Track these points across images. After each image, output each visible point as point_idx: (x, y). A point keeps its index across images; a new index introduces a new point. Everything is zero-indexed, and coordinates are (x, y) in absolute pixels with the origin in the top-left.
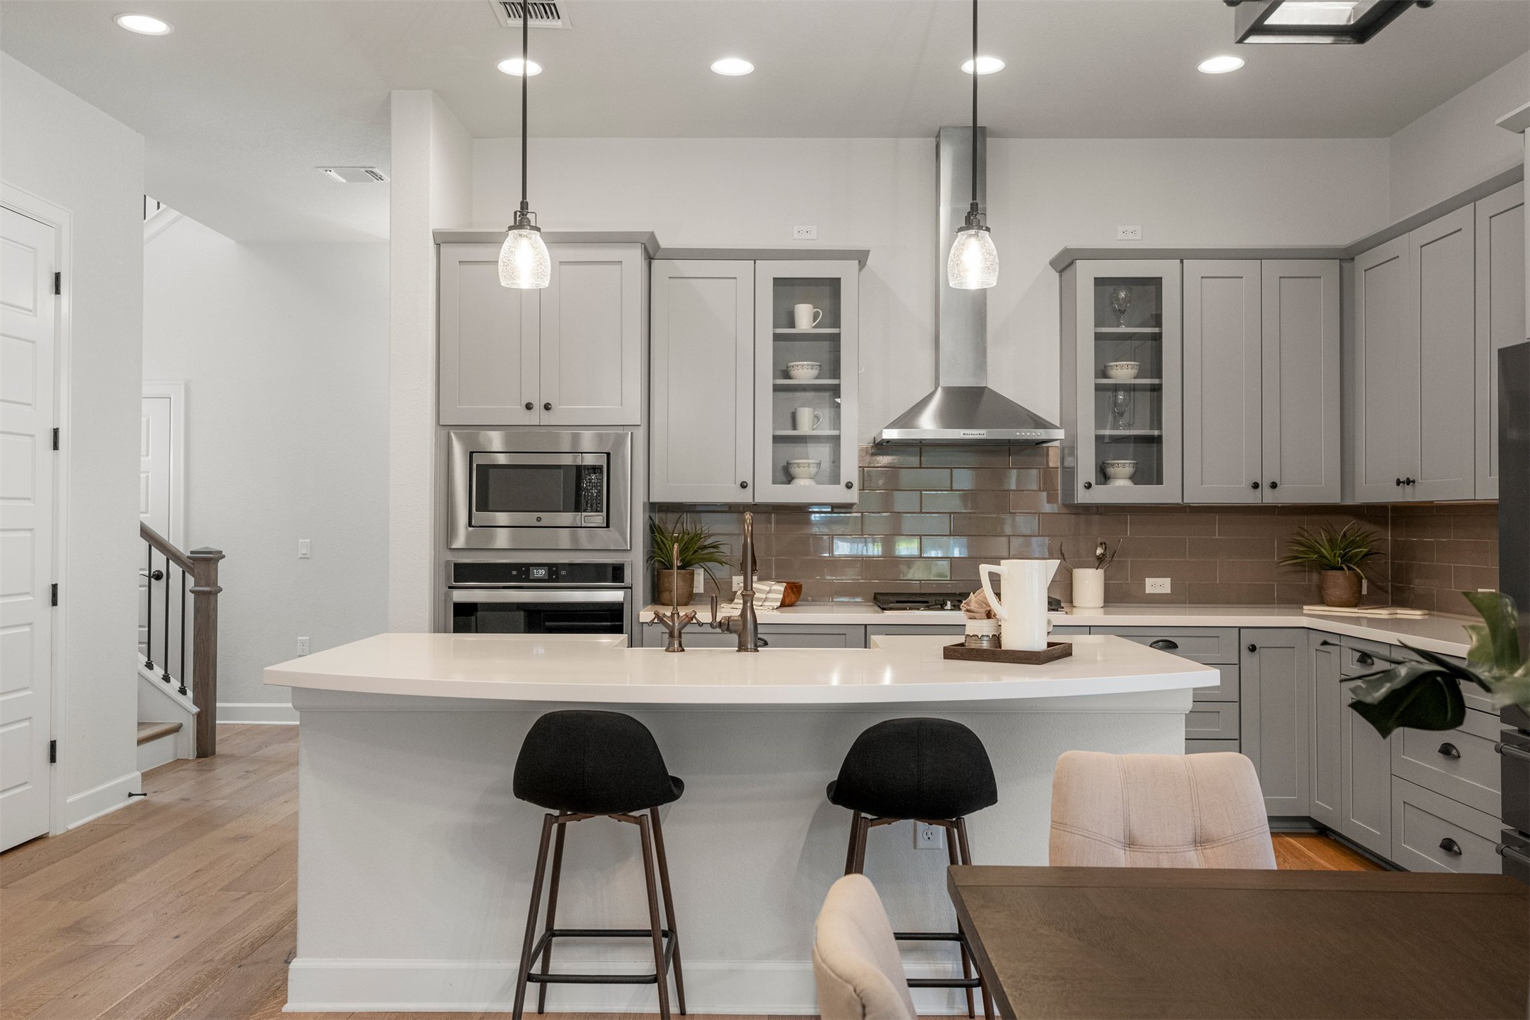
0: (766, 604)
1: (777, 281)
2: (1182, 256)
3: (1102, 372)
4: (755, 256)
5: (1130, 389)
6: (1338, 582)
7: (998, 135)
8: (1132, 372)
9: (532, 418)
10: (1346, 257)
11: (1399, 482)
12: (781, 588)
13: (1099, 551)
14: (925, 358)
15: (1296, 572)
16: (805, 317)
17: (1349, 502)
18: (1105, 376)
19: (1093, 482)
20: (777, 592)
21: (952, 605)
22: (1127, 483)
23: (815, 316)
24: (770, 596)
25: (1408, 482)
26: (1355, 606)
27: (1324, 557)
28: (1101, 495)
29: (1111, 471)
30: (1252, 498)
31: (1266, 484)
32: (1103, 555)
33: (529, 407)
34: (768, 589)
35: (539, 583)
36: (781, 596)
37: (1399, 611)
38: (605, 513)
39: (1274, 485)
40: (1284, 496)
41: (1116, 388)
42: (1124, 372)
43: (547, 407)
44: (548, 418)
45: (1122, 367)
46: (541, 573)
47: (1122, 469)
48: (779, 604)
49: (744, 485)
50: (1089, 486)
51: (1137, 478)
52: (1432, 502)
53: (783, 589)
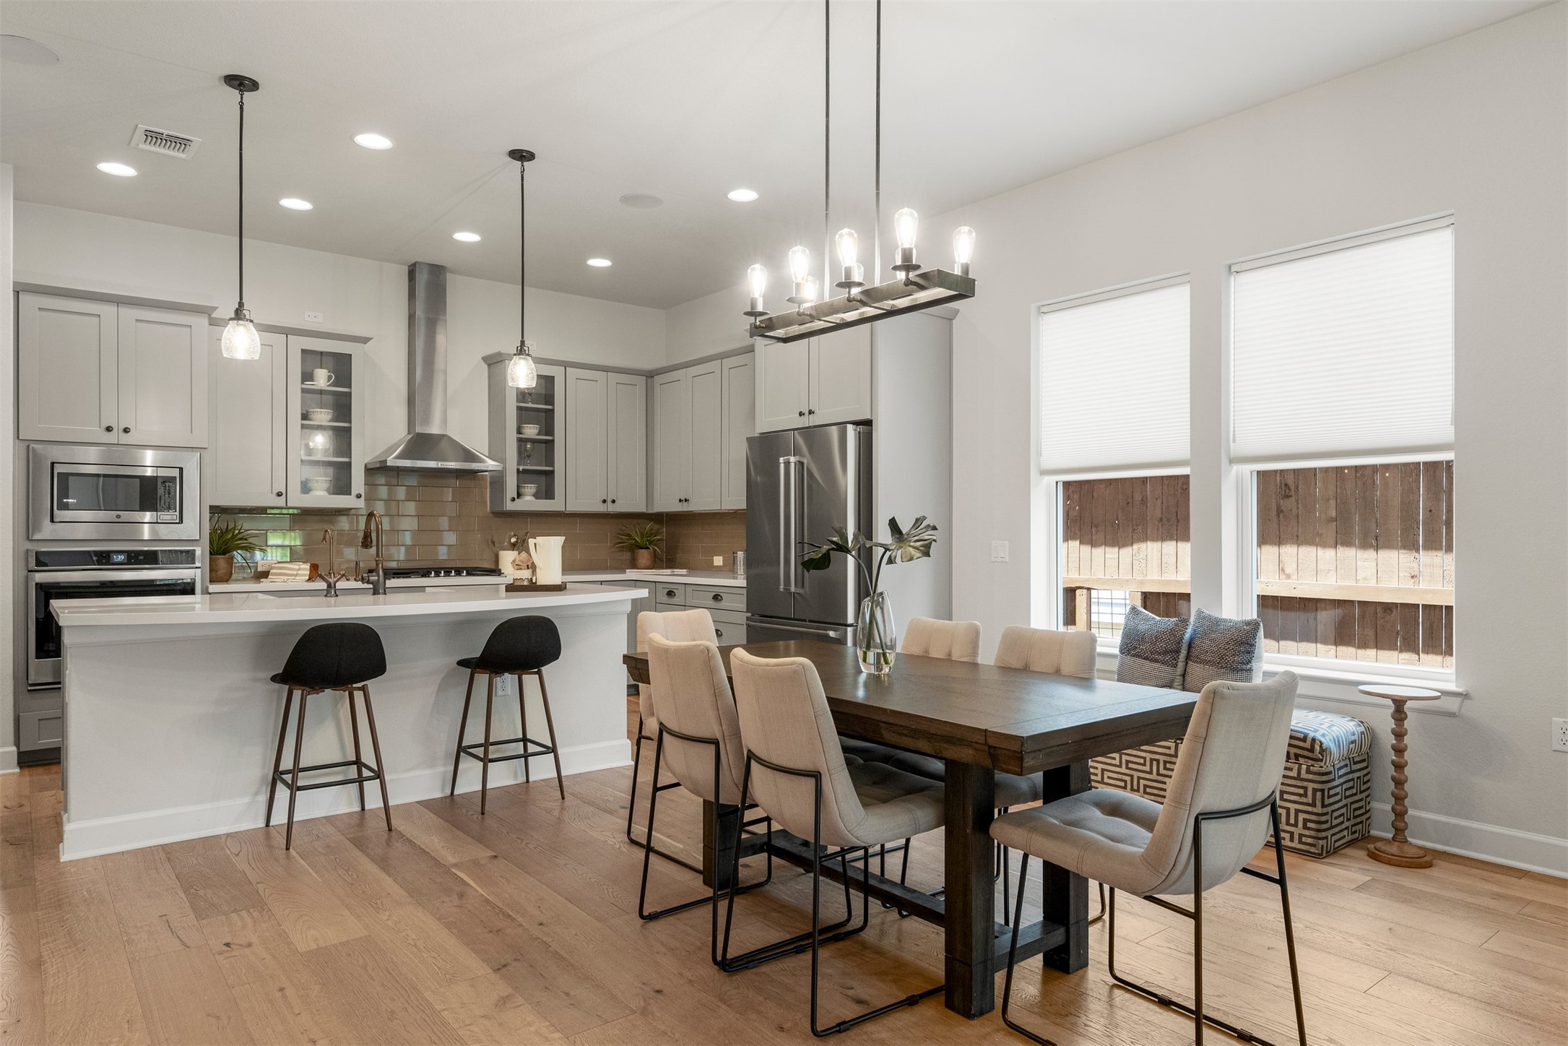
0: (297, 578)
1: (304, 352)
2: (566, 365)
3: (519, 432)
4: (287, 332)
5: (533, 441)
6: (644, 556)
7: (454, 272)
8: (536, 431)
9: (111, 438)
10: (650, 375)
11: (680, 501)
12: (307, 566)
13: (513, 540)
14: (401, 413)
15: (620, 551)
16: (322, 378)
17: (650, 511)
18: (520, 433)
19: (516, 498)
20: (304, 569)
21: (435, 574)
22: (533, 498)
23: (330, 378)
24: (300, 572)
25: (686, 500)
26: (652, 569)
27: (637, 542)
28: (519, 506)
29: (522, 491)
30: (601, 508)
31: (609, 501)
32: (517, 542)
33: (109, 429)
34: (298, 567)
35: (120, 566)
36: (308, 572)
37: (675, 570)
38: (177, 513)
39: (613, 501)
40: (620, 507)
41: (527, 440)
42: (531, 431)
43: (126, 430)
44: (125, 439)
45: (530, 428)
46: (121, 558)
47: (530, 489)
48: (308, 578)
49: (279, 494)
50: (513, 500)
51: (537, 496)
52: (692, 511)
53: (309, 567)
